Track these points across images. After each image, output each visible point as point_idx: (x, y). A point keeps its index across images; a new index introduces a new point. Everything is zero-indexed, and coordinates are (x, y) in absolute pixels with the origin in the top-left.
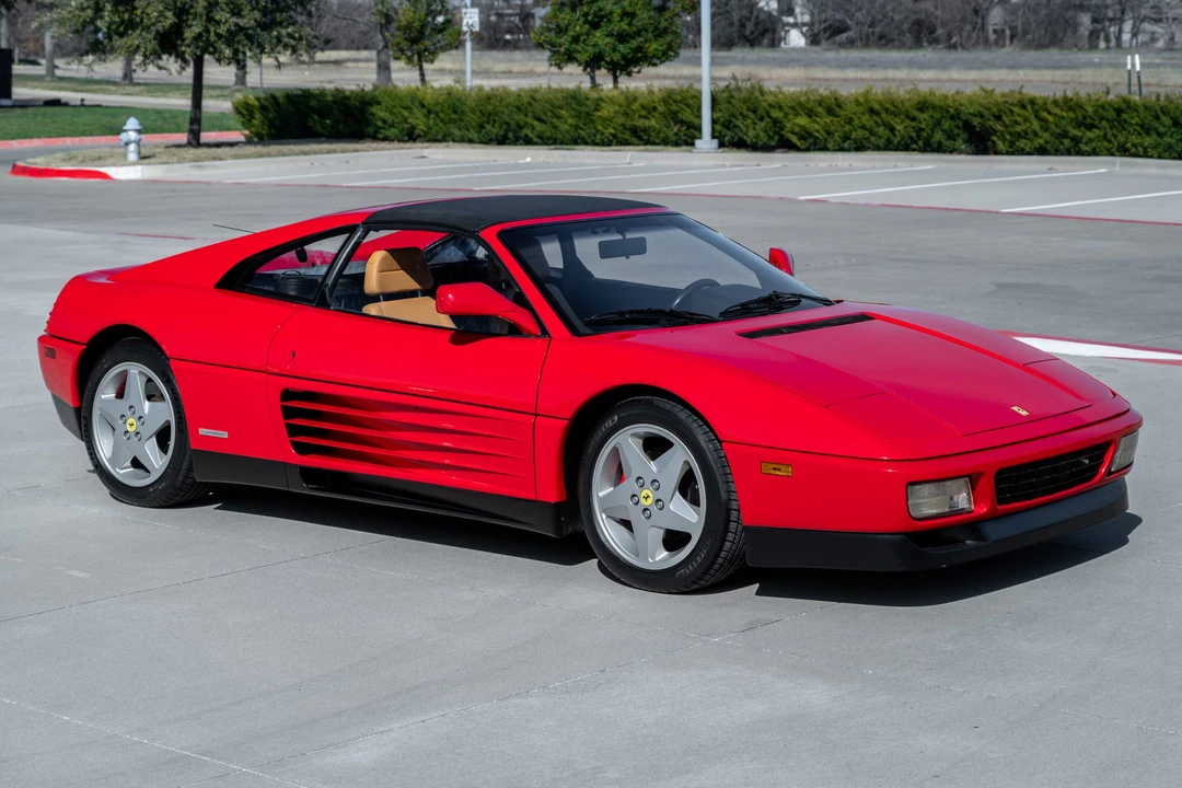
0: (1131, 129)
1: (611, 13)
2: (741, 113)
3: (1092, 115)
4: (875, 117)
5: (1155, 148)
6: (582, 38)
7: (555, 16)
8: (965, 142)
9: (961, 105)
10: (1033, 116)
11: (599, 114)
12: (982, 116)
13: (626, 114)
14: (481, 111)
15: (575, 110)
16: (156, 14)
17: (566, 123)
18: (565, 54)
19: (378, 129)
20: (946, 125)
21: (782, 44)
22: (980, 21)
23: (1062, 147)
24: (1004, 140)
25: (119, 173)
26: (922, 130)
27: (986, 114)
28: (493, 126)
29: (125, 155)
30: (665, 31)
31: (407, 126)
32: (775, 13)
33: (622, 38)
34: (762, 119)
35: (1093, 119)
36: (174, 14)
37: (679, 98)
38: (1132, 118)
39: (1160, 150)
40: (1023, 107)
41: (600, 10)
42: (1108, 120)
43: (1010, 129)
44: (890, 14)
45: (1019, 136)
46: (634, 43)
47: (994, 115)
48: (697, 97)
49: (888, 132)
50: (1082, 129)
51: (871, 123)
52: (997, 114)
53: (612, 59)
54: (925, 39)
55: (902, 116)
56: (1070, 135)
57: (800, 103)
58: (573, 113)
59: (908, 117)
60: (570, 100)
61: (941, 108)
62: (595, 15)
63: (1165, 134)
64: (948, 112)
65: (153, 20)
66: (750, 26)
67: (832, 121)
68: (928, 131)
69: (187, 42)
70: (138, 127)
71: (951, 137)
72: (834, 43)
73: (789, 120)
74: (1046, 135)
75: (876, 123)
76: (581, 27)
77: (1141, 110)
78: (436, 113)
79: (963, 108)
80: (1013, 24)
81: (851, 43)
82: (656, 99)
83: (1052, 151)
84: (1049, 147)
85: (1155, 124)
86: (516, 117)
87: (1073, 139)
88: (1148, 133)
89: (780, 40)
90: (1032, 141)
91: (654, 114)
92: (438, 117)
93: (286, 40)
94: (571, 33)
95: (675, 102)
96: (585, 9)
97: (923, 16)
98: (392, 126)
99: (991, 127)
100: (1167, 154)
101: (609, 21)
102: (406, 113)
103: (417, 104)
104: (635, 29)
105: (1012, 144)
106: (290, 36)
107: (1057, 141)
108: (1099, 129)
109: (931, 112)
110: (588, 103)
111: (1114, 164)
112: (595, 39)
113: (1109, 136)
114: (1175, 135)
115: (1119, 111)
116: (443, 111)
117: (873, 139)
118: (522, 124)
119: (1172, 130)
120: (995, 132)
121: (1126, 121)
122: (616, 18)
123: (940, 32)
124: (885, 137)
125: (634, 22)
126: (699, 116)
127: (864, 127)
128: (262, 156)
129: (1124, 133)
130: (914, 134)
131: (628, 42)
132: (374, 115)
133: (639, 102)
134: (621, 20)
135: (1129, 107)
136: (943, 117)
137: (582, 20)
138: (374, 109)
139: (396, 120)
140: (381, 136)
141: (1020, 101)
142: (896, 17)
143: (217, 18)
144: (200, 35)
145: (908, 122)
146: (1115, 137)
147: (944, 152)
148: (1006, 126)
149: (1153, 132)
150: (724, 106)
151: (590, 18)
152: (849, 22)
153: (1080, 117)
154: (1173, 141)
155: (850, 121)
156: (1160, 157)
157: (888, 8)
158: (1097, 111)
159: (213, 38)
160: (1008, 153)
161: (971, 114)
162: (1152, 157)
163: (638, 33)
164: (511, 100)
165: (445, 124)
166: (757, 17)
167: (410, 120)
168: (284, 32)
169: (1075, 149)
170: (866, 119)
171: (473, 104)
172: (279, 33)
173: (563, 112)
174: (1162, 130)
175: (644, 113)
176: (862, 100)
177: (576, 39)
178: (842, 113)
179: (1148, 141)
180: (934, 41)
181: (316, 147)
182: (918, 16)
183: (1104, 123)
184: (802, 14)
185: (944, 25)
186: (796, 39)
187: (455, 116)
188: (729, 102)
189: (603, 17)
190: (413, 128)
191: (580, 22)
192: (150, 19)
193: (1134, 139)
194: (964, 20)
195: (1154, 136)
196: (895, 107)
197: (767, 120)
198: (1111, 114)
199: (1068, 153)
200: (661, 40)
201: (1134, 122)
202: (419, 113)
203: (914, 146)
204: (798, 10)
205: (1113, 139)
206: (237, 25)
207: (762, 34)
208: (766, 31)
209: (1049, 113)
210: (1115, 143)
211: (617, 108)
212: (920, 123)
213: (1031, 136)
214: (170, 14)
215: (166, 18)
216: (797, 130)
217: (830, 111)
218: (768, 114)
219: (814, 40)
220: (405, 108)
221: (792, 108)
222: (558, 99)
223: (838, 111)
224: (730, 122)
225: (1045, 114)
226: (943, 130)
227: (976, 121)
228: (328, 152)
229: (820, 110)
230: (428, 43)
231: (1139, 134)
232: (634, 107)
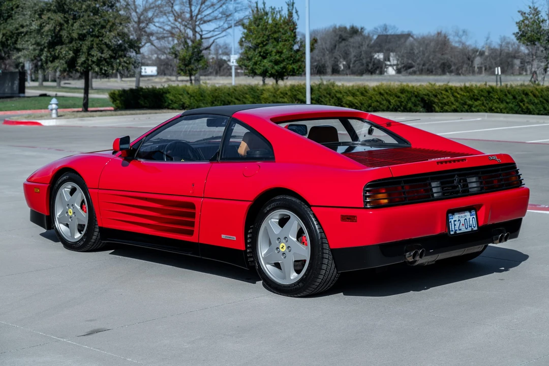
0: (495, 101)
1: (272, 51)
2: (324, 95)
3: (477, 94)
4: (382, 96)
5: (505, 109)
6: (258, 63)
7: (246, 53)
8: (422, 107)
9: (420, 90)
10: (451, 95)
11: (262, 96)
12: (429, 96)
13: (274, 96)
14: (212, 96)
15: (252, 94)
16: (64, 52)
17: (249, 101)
18: (251, 70)
19: (169, 104)
20: (413, 99)
21: (385, 74)
22: (470, 63)
23: (464, 109)
24: (439, 106)
25: (45, 123)
26: (402, 102)
27: (430, 94)
28: (218, 102)
29: (51, 115)
30: (299, 60)
31: (181, 103)
32: (382, 60)
33: (277, 63)
34: (333, 98)
35: (477, 96)
36: (74, 53)
37: (297, 88)
38: (495, 96)
39: (507, 110)
40: (447, 91)
41: (266, 50)
42: (484, 96)
43: (441, 101)
44: (432, 60)
45: (445, 104)
46: (282, 65)
47: (434, 95)
48: (304, 88)
49: (388, 103)
50: (473, 100)
51: (380, 99)
52: (435, 94)
53: (271, 72)
54: (447, 71)
55: (394, 96)
56: (468, 103)
57: (349, 91)
58: (252, 96)
59: (396, 96)
60: (251, 90)
61: (411, 92)
62: (264, 53)
63: (510, 102)
64: (414, 94)
65: (64, 55)
66: (371, 65)
67: (363, 99)
68: (405, 102)
69: (79, 65)
70: (56, 102)
71: (415, 105)
72: (407, 73)
73: (345, 98)
74: (457, 104)
75: (382, 99)
76: (258, 58)
77: (499, 92)
78: (194, 97)
79: (421, 92)
80: (485, 64)
81: (414, 73)
82: (287, 89)
83: (460, 111)
84: (458, 109)
85: (505, 98)
86: (227, 98)
87: (469, 105)
88: (502, 102)
89: (385, 72)
90: (451, 106)
91: (286, 96)
92: (194, 98)
93: (123, 64)
94: (253, 61)
95: (295, 90)
96: (260, 50)
97: (446, 61)
98: (175, 103)
99: (433, 101)
100: (511, 112)
101: (270, 55)
102: (181, 97)
103: (185, 92)
104: (282, 59)
105: (442, 108)
106: (125, 62)
107: (462, 107)
108: (480, 100)
109: (406, 94)
110: (258, 91)
111: (484, 116)
112: (264, 63)
113: (485, 104)
114: (514, 103)
115: (489, 92)
116: (196, 96)
117: (381, 106)
118: (230, 101)
119: (513, 100)
120: (434, 103)
121: (492, 97)
122: (274, 54)
123: (453, 68)
124: (387, 105)
125: (282, 56)
126: (305, 97)
127: (377, 101)
128: (112, 115)
129: (491, 102)
130: (399, 104)
131: (279, 65)
132: (167, 98)
133: (280, 91)
134: (276, 55)
135: (493, 90)
136: (412, 96)
137: (258, 55)
138: (168, 95)
139: (177, 100)
140: (171, 107)
141: (445, 88)
142: (434, 61)
143: (92, 54)
144: (85, 61)
145: (396, 99)
146: (488, 104)
147: (413, 112)
148: (439, 100)
149: (504, 102)
150: (317, 92)
151: (262, 54)
152: (414, 64)
153: (472, 95)
154: (513, 106)
155: (371, 98)
156: (508, 113)
157: (431, 57)
158: (479, 92)
159: (90, 63)
160: (440, 112)
161: (424, 95)
162: (504, 113)
163: (284, 60)
164: (225, 90)
165: (197, 101)
166: (374, 62)
167: (182, 100)
168: (122, 60)
169: (470, 110)
170: (378, 98)
171: (209, 92)
172: (120, 61)
173: (247, 96)
174: (508, 101)
175: (282, 95)
176: (376, 89)
177: (255, 63)
178: (367, 94)
179: (502, 106)
180: (451, 72)
181: (138, 112)
182: (443, 61)
183: (482, 98)
184: (393, 60)
185: (455, 64)
186: (391, 71)
187: (201, 98)
188: (319, 91)
189: (268, 53)
190: (184, 103)
191: (257, 56)
192: (62, 54)
193: (496, 105)
194: (463, 62)
195: (505, 104)
196: (391, 92)
197: (335, 98)
198: (486, 94)
199: (467, 111)
200: (296, 64)
201: (495, 97)
202: (186, 96)
203: (399, 110)
204: (391, 59)
205: (487, 105)
206: (101, 57)
207: (376, 69)
208: (378, 67)
209: (458, 94)
210: (488, 107)
211: (270, 94)
212: (402, 99)
213: (450, 104)
214: (71, 52)
215: (70, 54)
216: (348, 103)
217: (362, 94)
218: (335, 95)
219: (399, 71)
220: (180, 95)
221: (346, 93)
222: (245, 90)
223: (366, 94)
224: (319, 99)
225: (456, 94)
226: (412, 102)
227: (426, 98)
228: (143, 114)
229: (358, 93)
230: (192, 66)
231: (498, 103)
232: (278, 93)
